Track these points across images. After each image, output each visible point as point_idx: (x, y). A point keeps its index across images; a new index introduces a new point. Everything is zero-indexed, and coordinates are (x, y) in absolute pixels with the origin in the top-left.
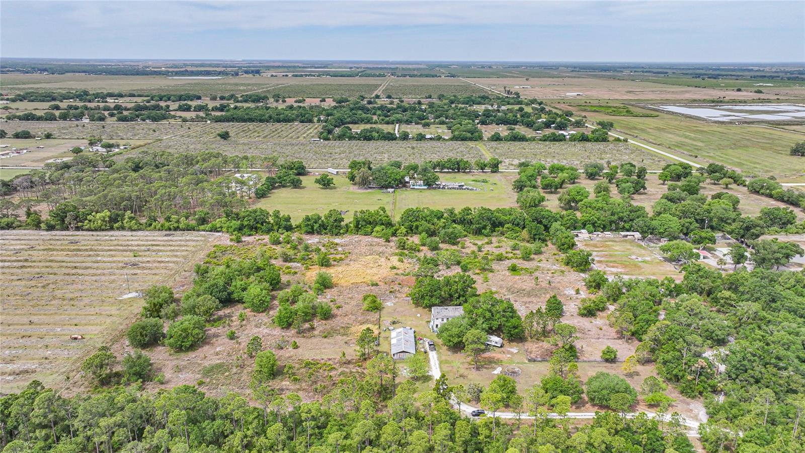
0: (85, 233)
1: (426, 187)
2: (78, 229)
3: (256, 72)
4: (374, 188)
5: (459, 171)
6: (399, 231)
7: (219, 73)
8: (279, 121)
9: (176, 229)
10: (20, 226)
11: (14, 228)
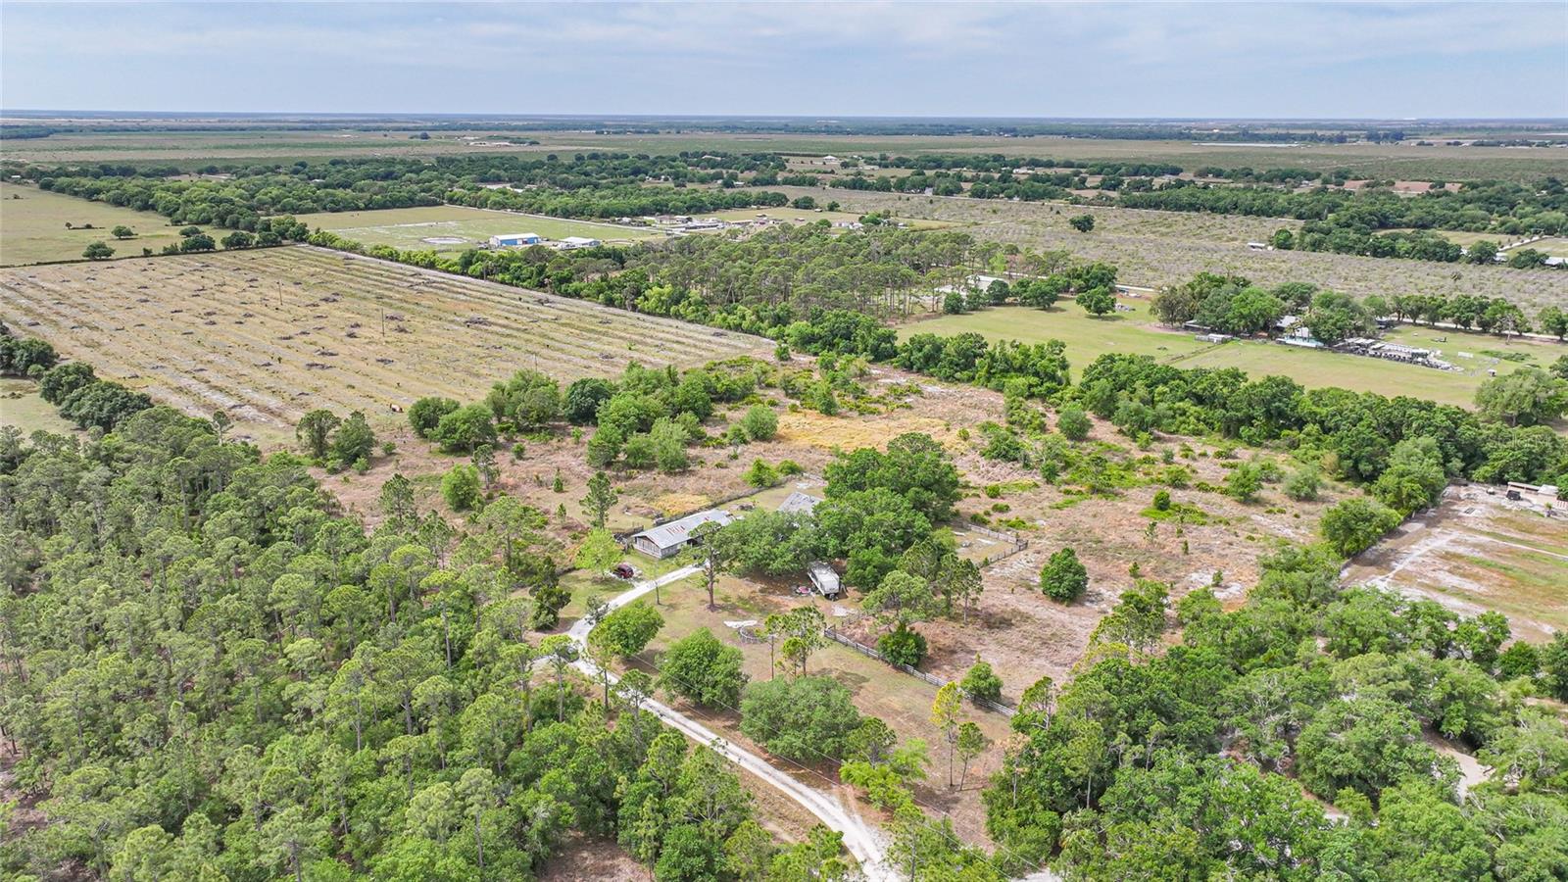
0: (640, 315)
1: (1313, 344)
2: (634, 308)
3: (1397, 136)
4: (1193, 329)
5: (1485, 332)
6: (1059, 394)
7: (1303, 138)
8: (1247, 213)
9: (738, 328)
10: (588, 296)
11: (581, 297)
